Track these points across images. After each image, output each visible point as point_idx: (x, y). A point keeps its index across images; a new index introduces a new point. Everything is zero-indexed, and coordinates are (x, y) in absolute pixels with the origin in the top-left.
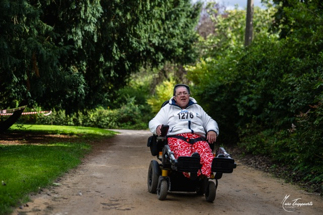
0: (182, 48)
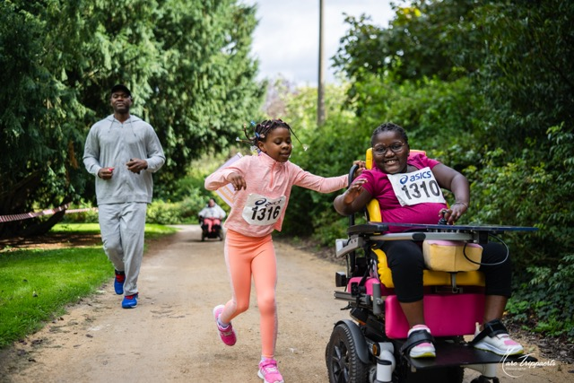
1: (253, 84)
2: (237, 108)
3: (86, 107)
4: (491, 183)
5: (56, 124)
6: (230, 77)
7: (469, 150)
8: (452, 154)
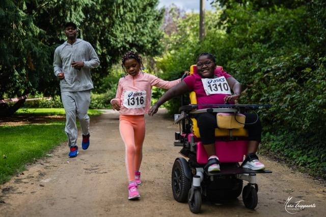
0: (151, 44)
1: (155, 11)
2: (143, 28)
3: (40, 28)
4: (322, 80)
5: (19, 40)
6: (138, 7)
7: (307, 57)
8: (294, 59)
